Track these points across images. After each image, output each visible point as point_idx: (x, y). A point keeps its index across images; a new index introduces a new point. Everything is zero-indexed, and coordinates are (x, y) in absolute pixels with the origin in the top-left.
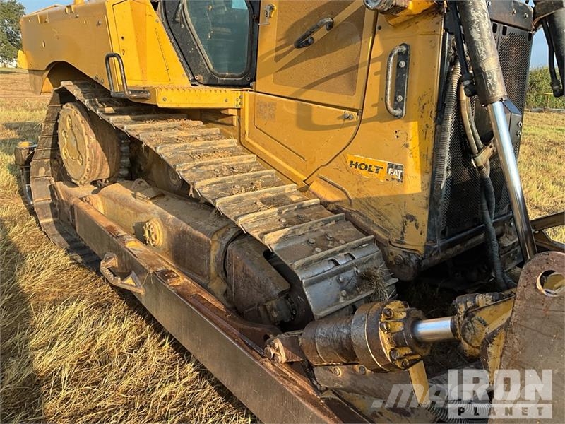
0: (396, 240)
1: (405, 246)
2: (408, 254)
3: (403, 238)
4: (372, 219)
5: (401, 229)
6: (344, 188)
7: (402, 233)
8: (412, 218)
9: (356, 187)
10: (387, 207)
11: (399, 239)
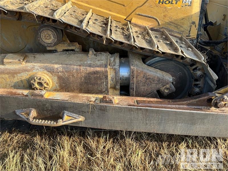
0: (186, 36)
1: (190, 37)
2: (192, 40)
3: (189, 34)
4: (172, 29)
5: (189, 30)
6: (154, 17)
7: (189, 32)
8: (194, 23)
9: (163, 15)
10: (182, 21)
11: (188, 35)
